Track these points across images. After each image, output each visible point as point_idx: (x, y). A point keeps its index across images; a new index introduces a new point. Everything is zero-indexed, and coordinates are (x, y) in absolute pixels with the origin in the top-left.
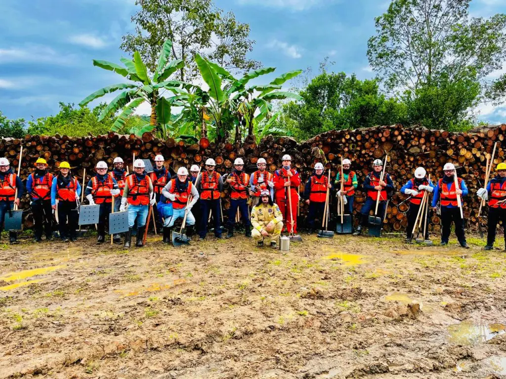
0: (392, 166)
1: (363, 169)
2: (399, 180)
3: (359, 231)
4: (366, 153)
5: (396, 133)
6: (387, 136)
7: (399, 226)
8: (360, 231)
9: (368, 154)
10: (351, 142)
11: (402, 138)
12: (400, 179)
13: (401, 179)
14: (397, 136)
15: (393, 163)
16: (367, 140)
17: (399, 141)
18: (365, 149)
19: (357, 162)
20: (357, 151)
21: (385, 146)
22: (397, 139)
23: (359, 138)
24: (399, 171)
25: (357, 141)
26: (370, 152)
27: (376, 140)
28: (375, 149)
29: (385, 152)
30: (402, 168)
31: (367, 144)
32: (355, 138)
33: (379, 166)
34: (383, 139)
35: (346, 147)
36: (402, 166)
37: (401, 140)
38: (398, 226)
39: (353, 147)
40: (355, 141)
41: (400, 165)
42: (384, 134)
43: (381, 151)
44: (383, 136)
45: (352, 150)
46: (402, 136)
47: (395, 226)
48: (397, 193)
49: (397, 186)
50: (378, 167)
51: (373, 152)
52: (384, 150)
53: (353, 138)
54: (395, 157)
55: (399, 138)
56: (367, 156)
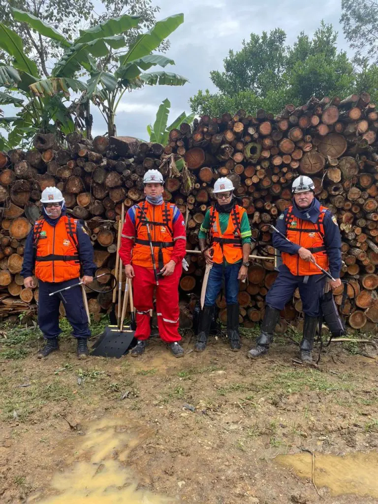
0: (346, 191)
1: (280, 201)
2: (362, 222)
3: (262, 345)
4: (283, 165)
5: (355, 114)
6: (332, 122)
7: (363, 321)
8: (266, 346)
9: (288, 166)
10: (248, 139)
11: (371, 127)
12: (364, 221)
13: (367, 219)
14: (357, 121)
15: (346, 184)
16: (285, 134)
17: (361, 135)
18: (281, 154)
19: (266, 184)
20: (265, 159)
21: (328, 147)
22: (356, 129)
23: (265, 128)
24: (361, 201)
25: (262, 137)
26: (293, 160)
27: (305, 132)
28: (304, 153)
29: (327, 160)
30: (370, 196)
31: (286, 144)
32: (257, 130)
33: (305, 193)
34: (323, 130)
35: (236, 151)
36: (369, 191)
37: (367, 131)
38: (358, 319)
39: (253, 150)
40: (256, 136)
41: (363, 190)
42: (325, 118)
43: (318, 158)
44: (321, 122)
45: (251, 158)
46: (371, 123)
47: (353, 320)
48: (357, 251)
49: (356, 235)
50: (303, 196)
51: (300, 160)
52: (325, 154)
53: (251, 131)
54: (353, 170)
55: (363, 126)
56: (285, 170)
